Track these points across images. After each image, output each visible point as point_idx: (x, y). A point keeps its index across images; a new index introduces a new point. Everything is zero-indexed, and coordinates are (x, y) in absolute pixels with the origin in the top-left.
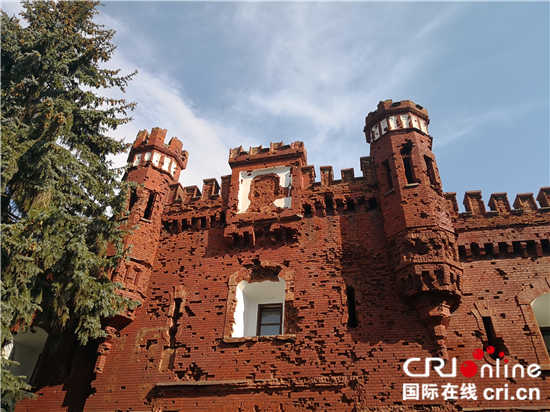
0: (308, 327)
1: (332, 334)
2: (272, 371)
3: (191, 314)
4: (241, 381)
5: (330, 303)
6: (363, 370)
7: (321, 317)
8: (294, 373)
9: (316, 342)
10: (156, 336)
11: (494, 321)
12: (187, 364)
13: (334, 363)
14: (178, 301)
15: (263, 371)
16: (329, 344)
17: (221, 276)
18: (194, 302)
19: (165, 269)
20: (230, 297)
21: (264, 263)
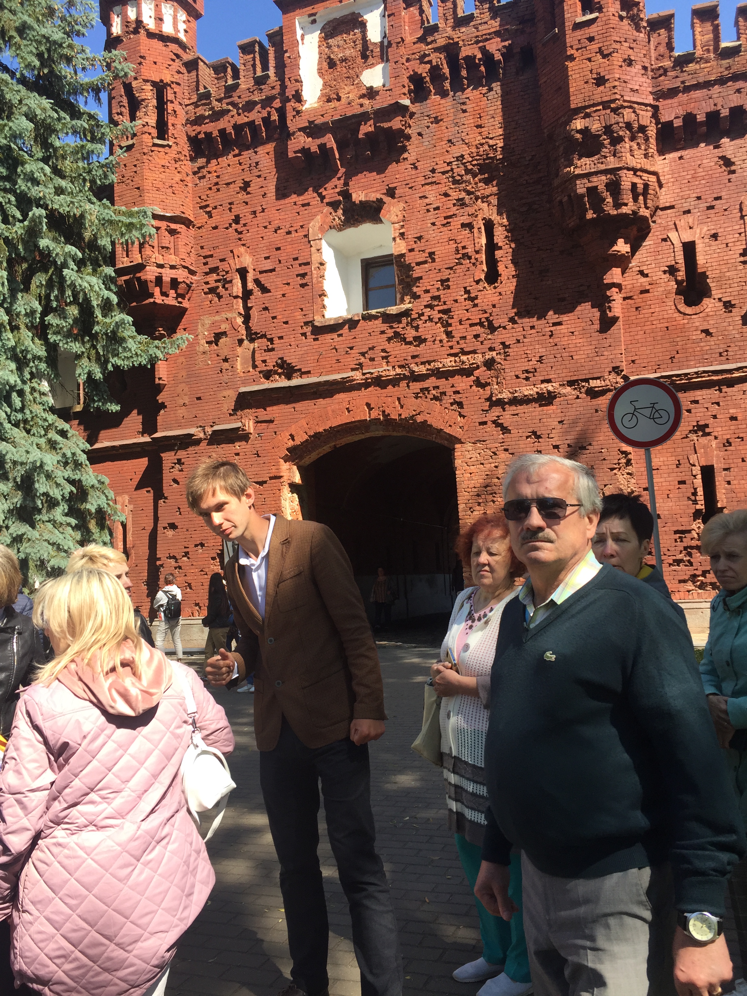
0: (427, 291)
1: (461, 297)
2: (383, 358)
3: (264, 290)
4: (345, 375)
5: (457, 250)
6: (503, 343)
7: (445, 274)
8: (413, 357)
9: (439, 312)
10: (224, 327)
11: (700, 248)
12: (272, 360)
13: (464, 338)
14: (243, 272)
15: (372, 359)
16: (458, 313)
17: (297, 226)
18: (266, 272)
19: (212, 222)
20: (315, 259)
21: (357, 196)
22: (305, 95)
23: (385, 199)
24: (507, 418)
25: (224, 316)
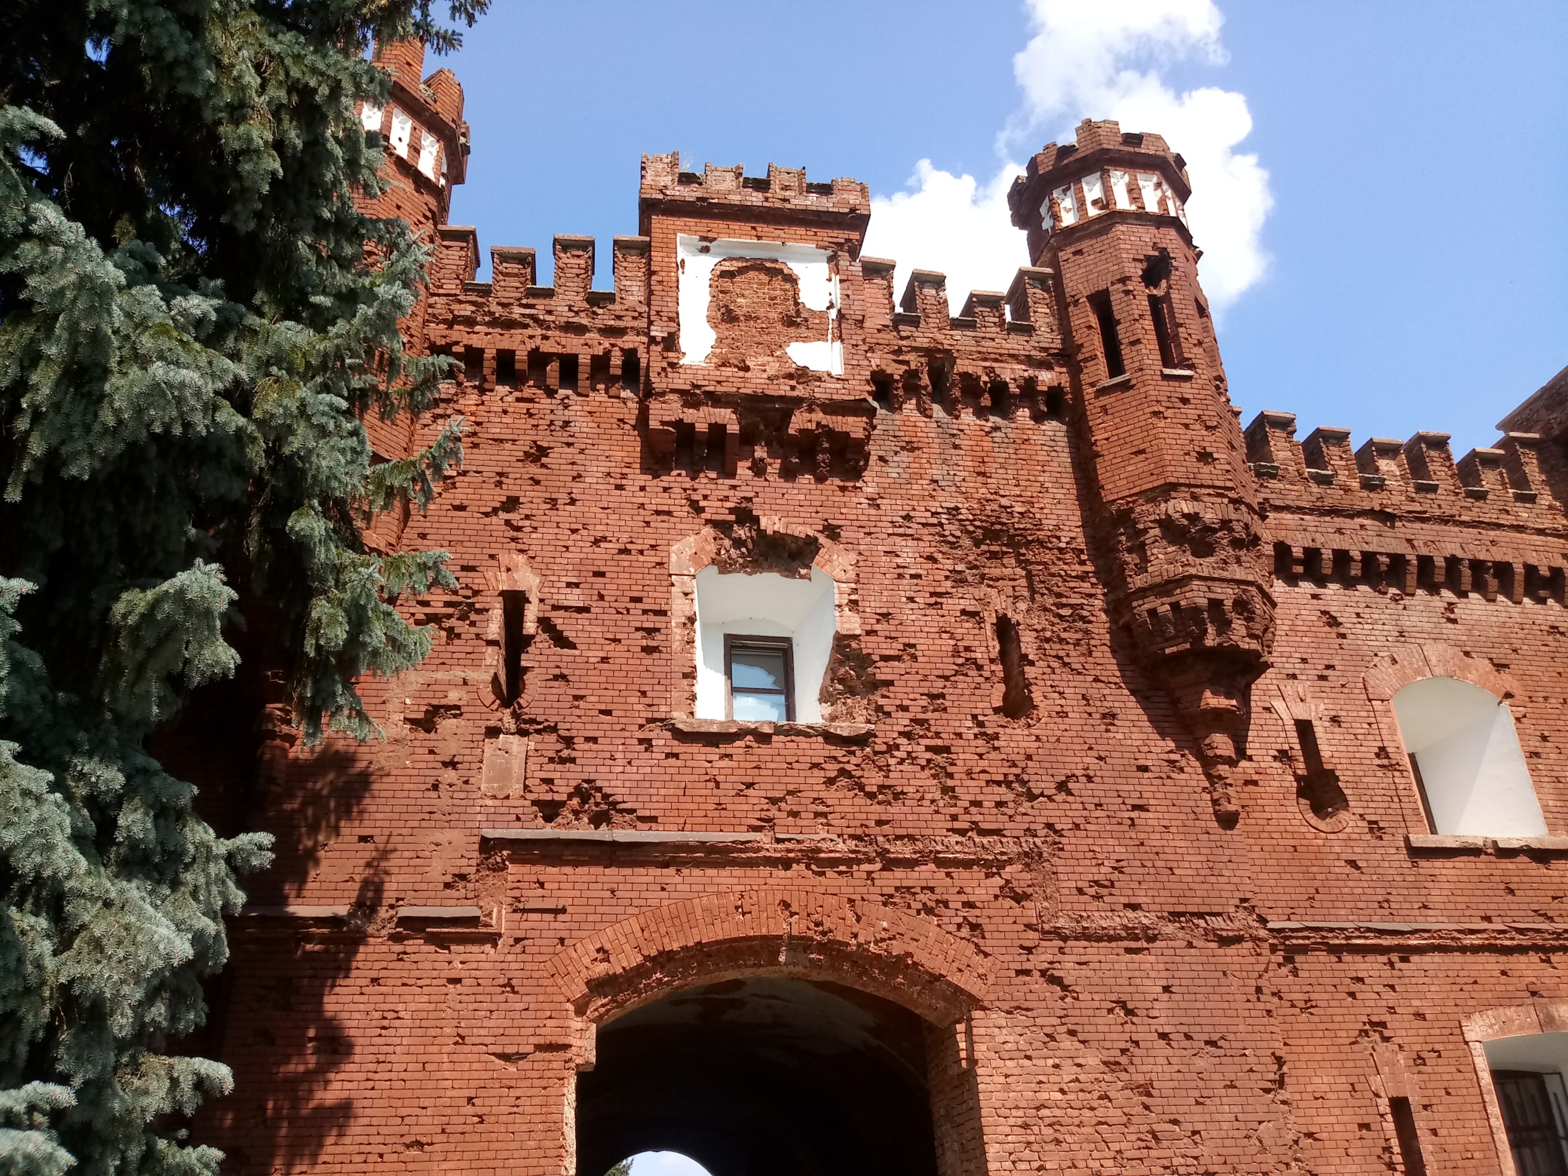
0: (905, 709)
1: (969, 729)
2: (817, 815)
3: (561, 641)
4: (739, 837)
5: (956, 653)
6: (1050, 826)
7: (938, 686)
8: (879, 823)
9: (928, 748)
10: (454, 696)
11: (1319, 731)
12: (566, 781)
13: (977, 804)
14: (514, 602)
15: (795, 814)
16: (964, 757)
17: (644, 543)
18: (566, 608)
20: (679, 608)
21: (771, 523)
22: (684, 342)
23: (822, 540)
24: (1068, 968)
25: (458, 673)
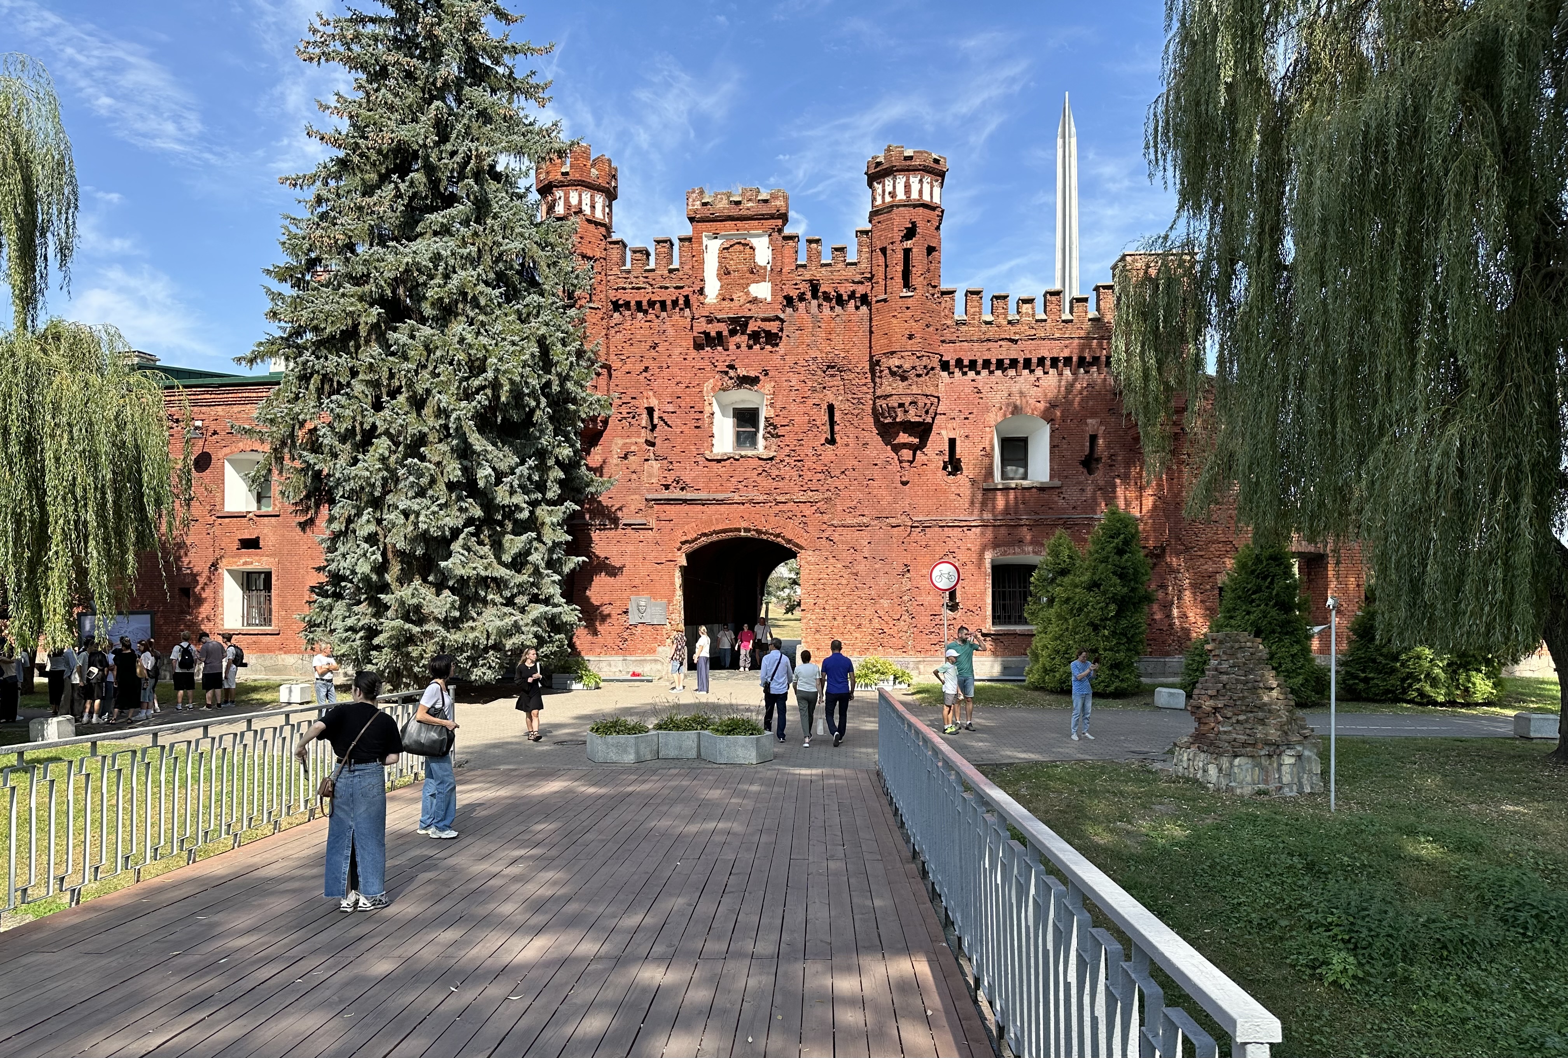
0: (787, 446)
1: (810, 452)
2: (754, 486)
3: (667, 425)
5: (809, 422)
7: (801, 436)
8: (776, 488)
9: (795, 461)
10: (633, 448)
11: (958, 442)
12: (671, 477)
13: (811, 480)
14: (650, 411)
15: (747, 486)
16: (808, 464)
17: (695, 383)
18: (668, 412)
19: (626, 368)
20: (707, 409)
21: (742, 372)
22: (707, 291)
23: (761, 377)
24: (836, 537)
25: (634, 440)
